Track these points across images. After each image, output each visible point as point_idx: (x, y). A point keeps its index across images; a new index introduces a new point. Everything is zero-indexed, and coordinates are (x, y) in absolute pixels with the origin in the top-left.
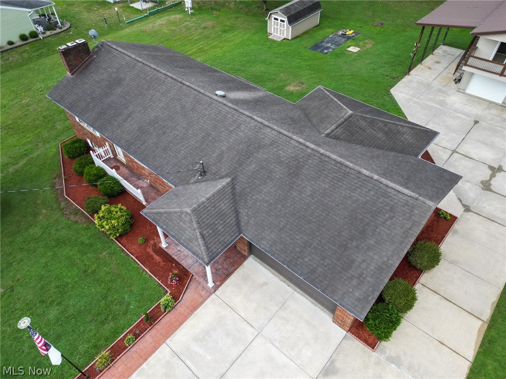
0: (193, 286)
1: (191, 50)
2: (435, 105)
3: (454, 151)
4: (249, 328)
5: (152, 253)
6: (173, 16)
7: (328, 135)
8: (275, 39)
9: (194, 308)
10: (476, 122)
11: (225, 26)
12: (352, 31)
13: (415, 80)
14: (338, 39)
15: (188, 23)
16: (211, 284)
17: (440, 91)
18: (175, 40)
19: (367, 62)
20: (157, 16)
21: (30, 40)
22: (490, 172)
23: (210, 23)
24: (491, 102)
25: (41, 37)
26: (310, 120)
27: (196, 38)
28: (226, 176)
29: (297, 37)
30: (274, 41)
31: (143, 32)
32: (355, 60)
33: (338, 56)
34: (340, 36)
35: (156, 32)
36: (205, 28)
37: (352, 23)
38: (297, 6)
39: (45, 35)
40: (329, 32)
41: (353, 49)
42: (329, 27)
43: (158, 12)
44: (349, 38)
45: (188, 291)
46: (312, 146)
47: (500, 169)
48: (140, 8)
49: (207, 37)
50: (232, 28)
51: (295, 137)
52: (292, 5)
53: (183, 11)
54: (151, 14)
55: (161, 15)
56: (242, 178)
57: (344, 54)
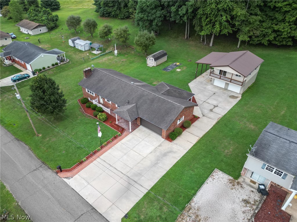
0: (126, 131)
1: (118, 70)
2: (202, 88)
3: (205, 102)
4: (140, 139)
5: (113, 125)
6: (110, 57)
7: (162, 94)
8: (150, 66)
9: (126, 136)
10: (214, 94)
11: (131, 61)
12: (179, 63)
13: (198, 81)
14: (173, 66)
15: (116, 59)
16: (130, 131)
17: (205, 84)
18: (111, 66)
19: (182, 74)
20: (103, 57)
21: (55, 66)
22: (214, 107)
23: (124, 60)
24: (221, 88)
25: (59, 65)
26: (158, 91)
27: (119, 65)
28: (135, 103)
29: (158, 65)
30: (149, 67)
31: (99, 63)
32: (178, 74)
33: (172, 72)
34: (174, 65)
35: (104, 63)
36: (123, 62)
37: (179, 60)
38: (158, 54)
39: (60, 64)
40: (170, 64)
41: (178, 70)
42: (170, 62)
43: (103, 55)
44: (177, 66)
45: (124, 132)
46: (157, 95)
47: (217, 106)
48: (96, 53)
49: (124, 65)
50: (133, 62)
51: (153, 93)
52: (156, 54)
53: (114, 55)
54: (101, 56)
55: (105, 56)
56: (138, 103)
57: (175, 71)
